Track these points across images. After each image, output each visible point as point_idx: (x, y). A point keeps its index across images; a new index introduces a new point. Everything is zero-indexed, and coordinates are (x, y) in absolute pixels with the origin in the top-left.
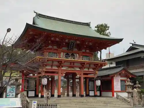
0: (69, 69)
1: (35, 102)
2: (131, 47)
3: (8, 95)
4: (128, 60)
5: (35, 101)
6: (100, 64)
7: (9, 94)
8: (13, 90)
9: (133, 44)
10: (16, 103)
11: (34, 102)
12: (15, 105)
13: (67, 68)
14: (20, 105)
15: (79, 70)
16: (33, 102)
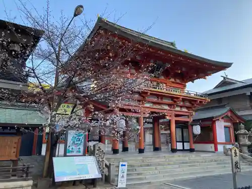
0: (155, 107)
1: (125, 165)
2: (222, 81)
3: (71, 149)
4: (221, 99)
5: (124, 163)
6: (199, 100)
7: (71, 147)
8: (79, 140)
9: (224, 78)
10: (89, 169)
11: (122, 165)
12: (88, 173)
13: (152, 105)
14: (97, 173)
15: (169, 108)
16: (120, 166)
